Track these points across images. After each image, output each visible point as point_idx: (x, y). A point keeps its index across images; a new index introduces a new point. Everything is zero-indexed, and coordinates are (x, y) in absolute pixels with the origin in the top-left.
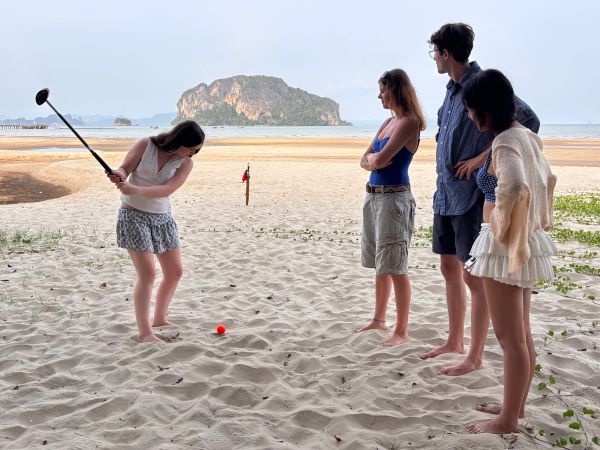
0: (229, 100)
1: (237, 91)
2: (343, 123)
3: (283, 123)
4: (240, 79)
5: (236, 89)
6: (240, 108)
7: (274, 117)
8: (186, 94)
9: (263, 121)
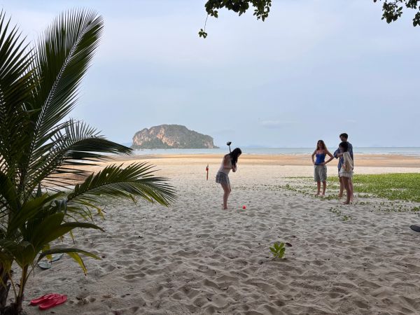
0: (159, 137)
1: (163, 132)
2: (215, 147)
3: (185, 147)
4: (164, 126)
5: (163, 131)
6: (164, 140)
7: (181, 144)
8: (137, 134)
9: (176, 146)
